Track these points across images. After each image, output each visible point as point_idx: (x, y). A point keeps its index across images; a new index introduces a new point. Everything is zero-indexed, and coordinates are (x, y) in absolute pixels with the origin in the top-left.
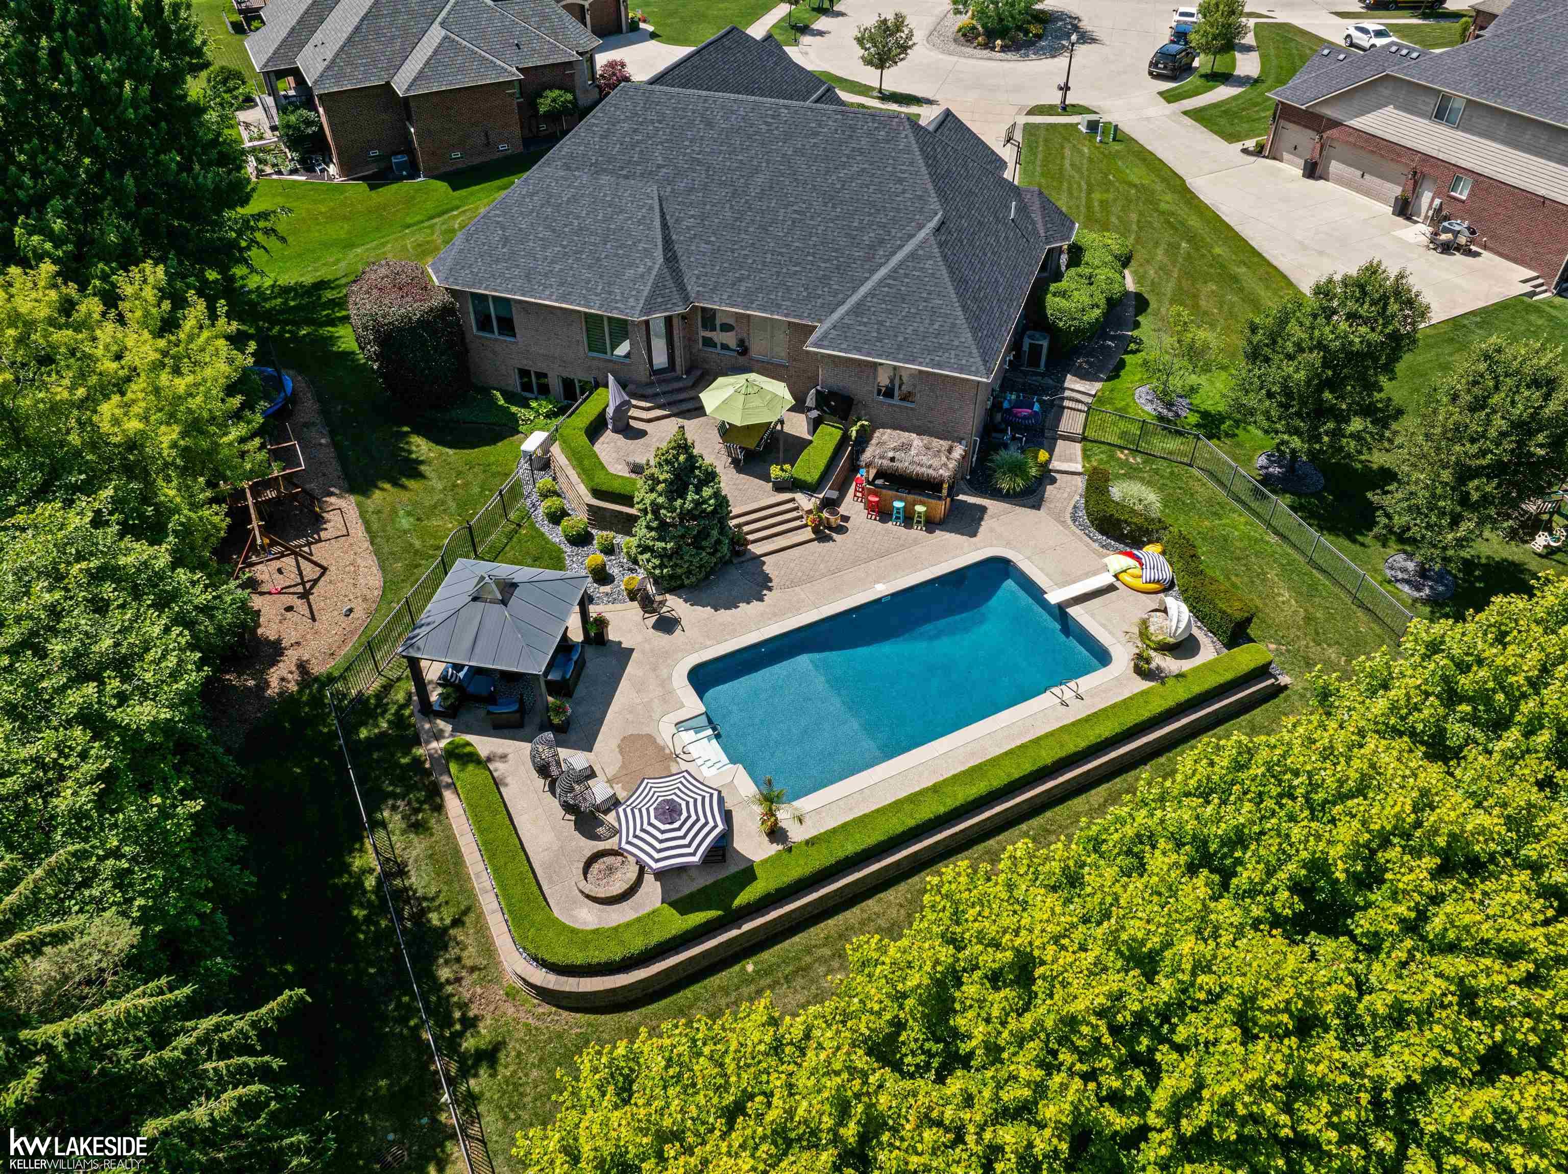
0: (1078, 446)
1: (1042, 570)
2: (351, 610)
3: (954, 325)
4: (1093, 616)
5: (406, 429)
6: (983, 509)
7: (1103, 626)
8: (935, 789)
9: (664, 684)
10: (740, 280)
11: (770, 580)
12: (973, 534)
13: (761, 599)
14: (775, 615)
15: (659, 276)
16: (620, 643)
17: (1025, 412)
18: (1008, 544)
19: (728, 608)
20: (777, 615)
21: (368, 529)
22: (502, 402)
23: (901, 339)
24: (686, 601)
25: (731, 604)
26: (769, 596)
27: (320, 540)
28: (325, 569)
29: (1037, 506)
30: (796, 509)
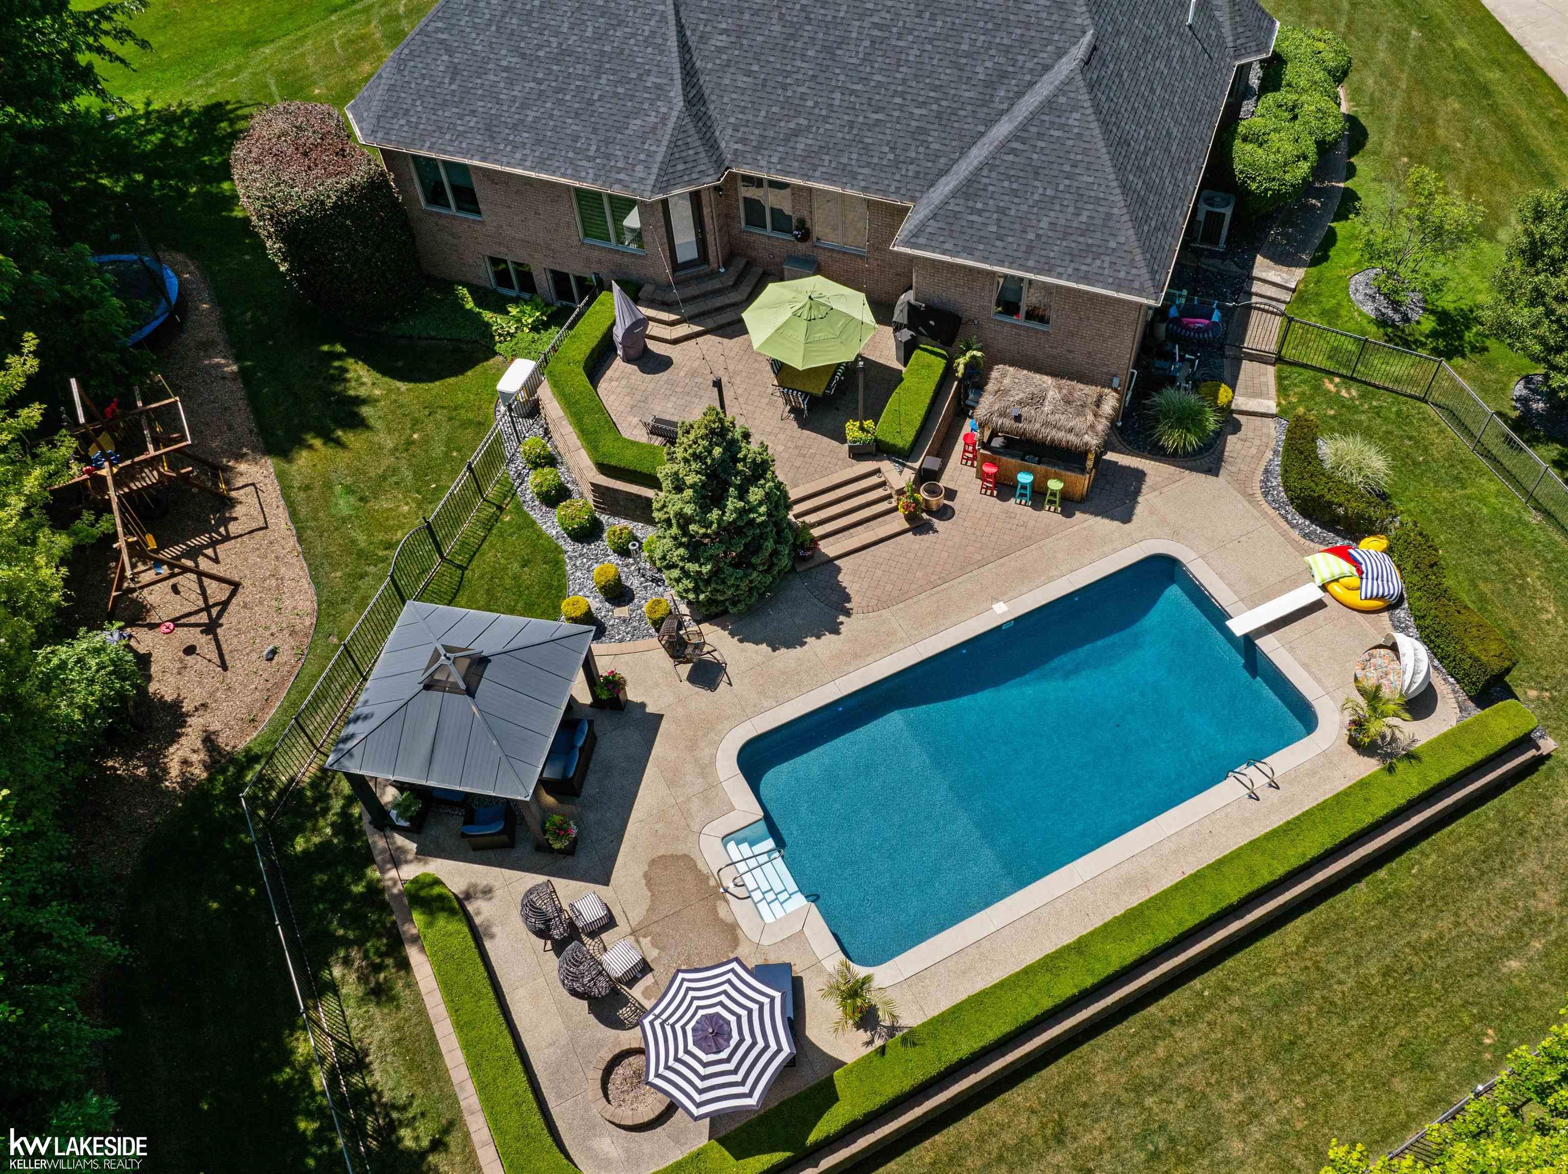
0: (1271, 370)
1: (1221, 576)
2: (274, 652)
3: (1108, 216)
4: (1292, 650)
5: (339, 348)
6: (1139, 476)
7: (1305, 666)
8: (1079, 947)
9: (707, 769)
10: (796, 133)
11: (848, 599)
12: (1126, 518)
13: (837, 632)
14: (856, 656)
15: (679, 128)
16: (643, 705)
17: (1201, 323)
18: (1175, 535)
19: (790, 645)
20: (858, 656)
21: (294, 515)
22: (470, 305)
23: (1031, 236)
24: (733, 634)
25: (795, 641)
26: (848, 625)
27: (227, 538)
28: (236, 586)
29: (1213, 470)
30: (883, 484)
